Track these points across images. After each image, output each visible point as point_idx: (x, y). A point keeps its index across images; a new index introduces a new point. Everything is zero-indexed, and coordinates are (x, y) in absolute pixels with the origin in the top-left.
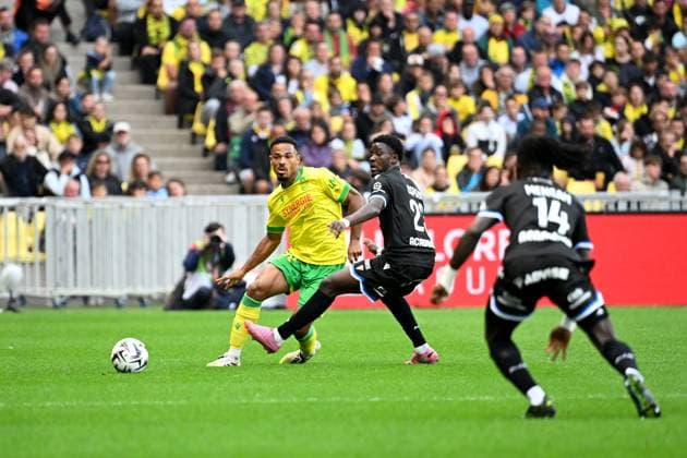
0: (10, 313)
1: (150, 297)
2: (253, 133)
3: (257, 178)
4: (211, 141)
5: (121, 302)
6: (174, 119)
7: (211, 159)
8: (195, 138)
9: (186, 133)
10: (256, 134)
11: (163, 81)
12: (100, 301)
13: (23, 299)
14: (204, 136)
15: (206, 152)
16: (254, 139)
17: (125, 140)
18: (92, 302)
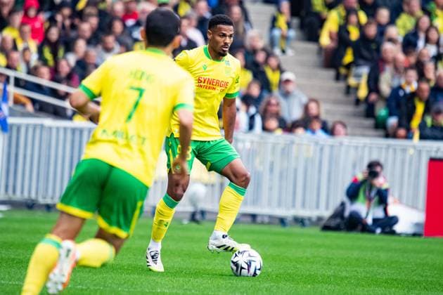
0: (194, 225)
1: (310, 219)
2: (400, 87)
3: (400, 125)
4: (363, 93)
5: (287, 221)
6: (331, 73)
7: (362, 108)
8: (349, 90)
9: (341, 85)
10: (404, 90)
11: (325, 40)
12: (266, 220)
13: (203, 213)
14: (357, 88)
15: (358, 102)
16: (401, 93)
17: (290, 87)
18: (259, 219)
